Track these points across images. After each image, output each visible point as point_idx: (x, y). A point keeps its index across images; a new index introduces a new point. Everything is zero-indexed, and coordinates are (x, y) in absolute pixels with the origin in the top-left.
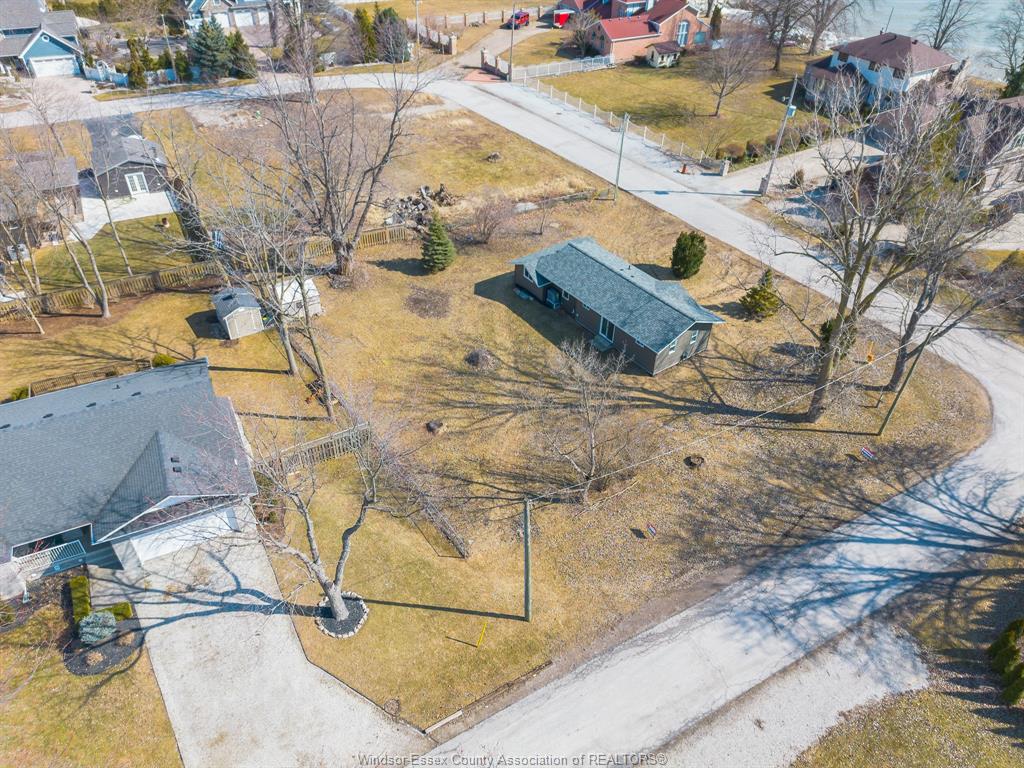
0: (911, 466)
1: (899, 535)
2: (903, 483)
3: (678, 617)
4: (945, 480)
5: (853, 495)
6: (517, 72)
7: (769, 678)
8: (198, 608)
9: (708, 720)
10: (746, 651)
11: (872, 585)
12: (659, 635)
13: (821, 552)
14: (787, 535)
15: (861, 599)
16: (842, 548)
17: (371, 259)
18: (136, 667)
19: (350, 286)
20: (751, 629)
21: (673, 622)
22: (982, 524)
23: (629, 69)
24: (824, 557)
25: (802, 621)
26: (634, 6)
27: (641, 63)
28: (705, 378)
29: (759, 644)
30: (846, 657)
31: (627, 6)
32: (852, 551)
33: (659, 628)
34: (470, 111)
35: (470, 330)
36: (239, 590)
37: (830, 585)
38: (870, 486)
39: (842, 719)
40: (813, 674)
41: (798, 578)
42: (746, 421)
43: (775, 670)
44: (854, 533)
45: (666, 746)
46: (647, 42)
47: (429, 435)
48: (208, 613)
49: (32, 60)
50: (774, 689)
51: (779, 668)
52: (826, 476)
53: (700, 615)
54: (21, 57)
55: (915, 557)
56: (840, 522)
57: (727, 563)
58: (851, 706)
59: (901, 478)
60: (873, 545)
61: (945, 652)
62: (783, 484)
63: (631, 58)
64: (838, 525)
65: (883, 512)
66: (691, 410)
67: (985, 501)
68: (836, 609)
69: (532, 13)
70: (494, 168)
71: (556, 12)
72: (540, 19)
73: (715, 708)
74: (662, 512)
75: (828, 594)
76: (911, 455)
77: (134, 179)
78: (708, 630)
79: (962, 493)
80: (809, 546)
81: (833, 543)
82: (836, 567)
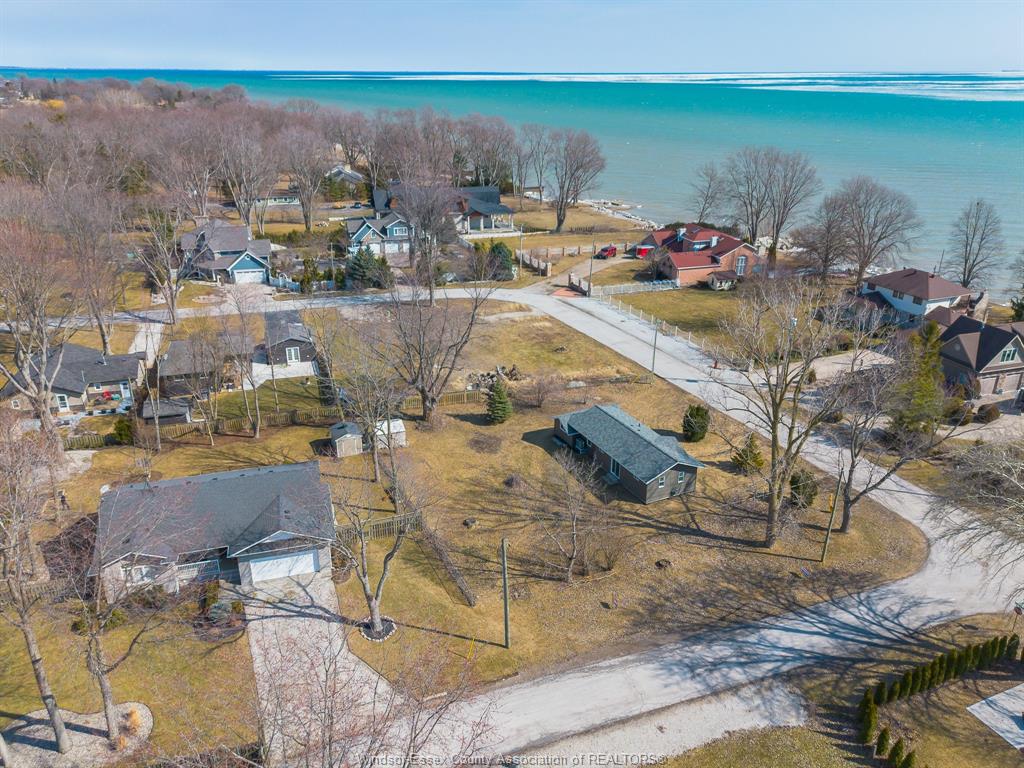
0: (843, 585)
1: (815, 629)
2: (830, 596)
3: (620, 659)
4: (869, 597)
5: (786, 599)
6: (595, 290)
7: (678, 703)
8: (283, 613)
9: (623, 722)
10: (666, 686)
11: (780, 658)
12: (601, 668)
13: (747, 633)
14: (723, 619)
15: (769, 666)
16: (764, 632)
17: (450, 412)
18: (239, 641)
19: (431, 429)
20: (675, 673)
21: (613, 661)
22: (889, 630)
23: (692, 290)
24: (747, 636)
25: (716, 674)
26: (701, 243)
27: (703, 286)
28: (688, 510)
29: (678, 683)
30: (743, 699)
31: (694, 244)
32: (772, 635)
33: (602, 664)
34: (551, 317)
35: (512, 463)
36: (313, 606)
37: (746, 654)
38: (802, 595)
39: (727, 735)
40: (713, 705)
41: (721, 647)
42: (713, 543)
43: (683, 700)
44: (777, 624)
45: (587, 732)
46: (710, 270)
47: (465, 529)
48: (291, 616)
49: (235, 272)
50: (680, 710)
51: (689, 698)
52: (769, 585)
53: (637, 660)
54: (229, 269)
55: (823, 644)
56: (768, 615)
57: (670, 631)
58: (736, 728)
59: (830, 592)
60: (791, 633)
61: (825, 707)
62: (731, 586)
63: (695, 283)
64: (766, 617)
65: (807, 613)
66: (671, 531)
67: (898, 615)
68: (746, 670)
69: (620, 247)
70: (560, 357)
71: (638, 247)
72: (626, 252)
73: (631, 715)
74: (629, 595)
75: (742, 660)
76: (846, 578)
77: (292, 351)
78: (640, 669)
79: (880, 607)
80: (739, 628)
81: (758, 628)
82: (755, 644)
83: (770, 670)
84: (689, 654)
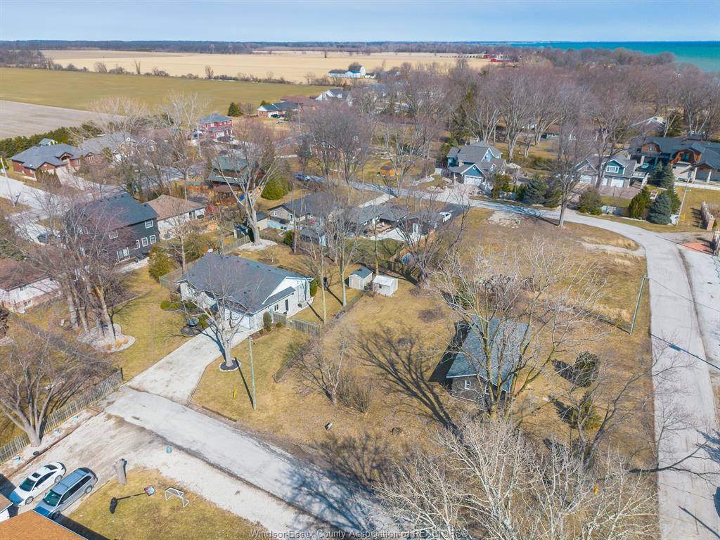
7: (266, 491)
13: (366, 497)
14: (370, 481)
18: (187, 338)
20: (292, 479)
21: (279, 450)
24: (363, 498)
30: (296, 519)
34: (644, 259)
37: (343, 504)
39: (255, 523)
40: (278, 507)
41: (338, 490)
43: (271, 492)
45: (212, 465)
49: (465, 176)
50: (260, 494)
51: (274, 493)
53: (289, 459)
54: (463, 173)
66: (441, 420)
68: (327, 510)
74: (347, 427)
75: (335, 505)
77: (416, 227)
78: (282, 463)
84: (316, 479)
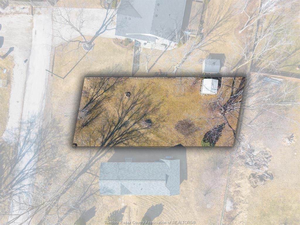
1: (26, 169)
2: (36, 186)
3: (44, 106)
4: (30, 197)
5: (41, 172)
7: (22, 111)
8: (107, 20)
9: (24, 94)
14: (44, 146)
20: (32, 117)
22: (16, 189)
30: (16, 129)
32: (31, 155)
36: (106, 29)
37: (28, 142)
38: (41, 178)
39: (9, 116)
40: (18, 120)
42: (78, 171)
43: (23, 114)
44: (34, 160)
45: (25, 84)
47: (126, 91)
52: (50, 172)
53: (41, 111)
55: (21, 166)
60: (29, 161)
61: (4, 147)
62: (56, 160)
64: (38, 159)
65: (34, 172)
66: (90, 161)
67: (19, 198)
78: (38, 109)
79: (25, 196)
80: (38, 147)
81: (36, 153)
82: (30, 147)
83: (20, 143)
